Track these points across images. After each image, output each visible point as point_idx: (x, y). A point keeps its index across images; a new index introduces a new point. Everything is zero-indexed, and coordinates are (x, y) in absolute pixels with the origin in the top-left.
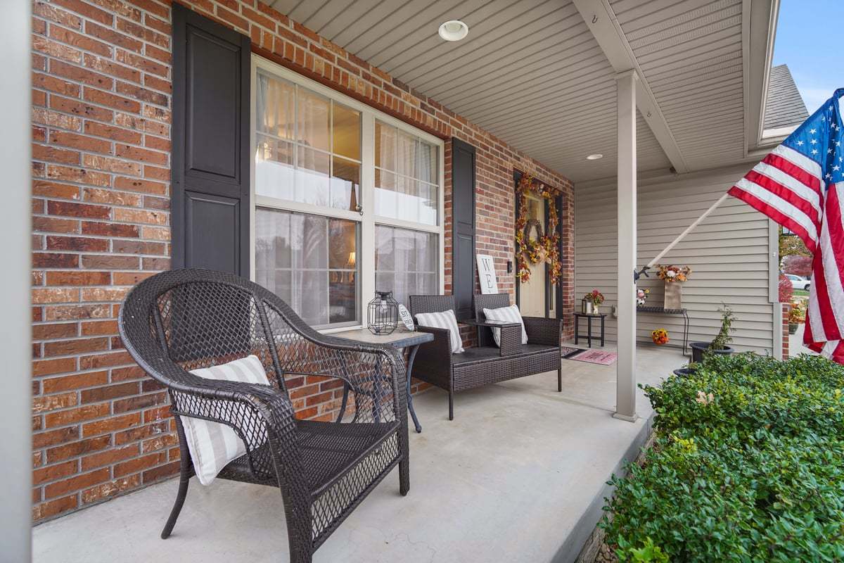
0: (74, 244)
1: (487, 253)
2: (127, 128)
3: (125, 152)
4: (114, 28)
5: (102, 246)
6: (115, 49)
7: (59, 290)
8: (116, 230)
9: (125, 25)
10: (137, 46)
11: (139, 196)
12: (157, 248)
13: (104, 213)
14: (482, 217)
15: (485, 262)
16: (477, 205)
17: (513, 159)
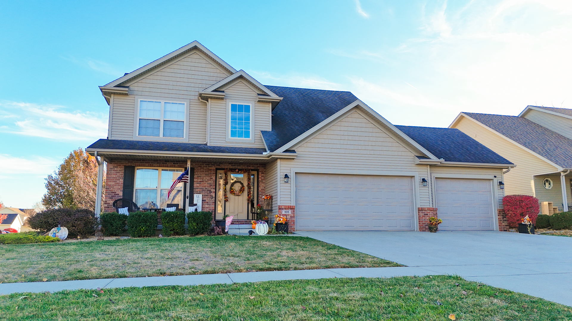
0: (113, 196)
1: (200, 194)
2: (119, 182)
3: (118, 185)
4: (118, 171)
5: (115, 196)
6: (118, 174)
7: (111, 201)
8: (117, 194)
10: (120, 173)
11: (119, 190)
12: (121, 196)
13: (116, 193)
14: (197, 184)
15: (197, 196)
16: (195, 182)
17: (215, 166)
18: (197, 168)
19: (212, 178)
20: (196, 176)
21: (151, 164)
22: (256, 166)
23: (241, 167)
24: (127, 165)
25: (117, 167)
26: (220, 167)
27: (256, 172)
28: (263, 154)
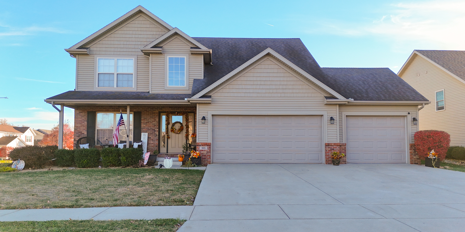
0: (80, 135)
1: (146, 132)
2: (84, 124)
3: (84, 127)
5: (82, 135)
6: (83, 118)
7: (78, 139)
8: (83, 134)
9: (84, 115)
10: (84, 117)
11: (84, 130)
12: (86, 135)
13: (82, 132)
14: (144, 125)
15: (144, 134)
16: (142, 123)
17: (158, 110)
18: (143, 112)
19: (156, 120)
20: (143, 118)
21: (107, 110)
22: (192, 109)
23: (180, 110)
24: (90, 111)
25: (82, 112)
26: (162, 111)
27: (193, 113)
28: (185, 100)
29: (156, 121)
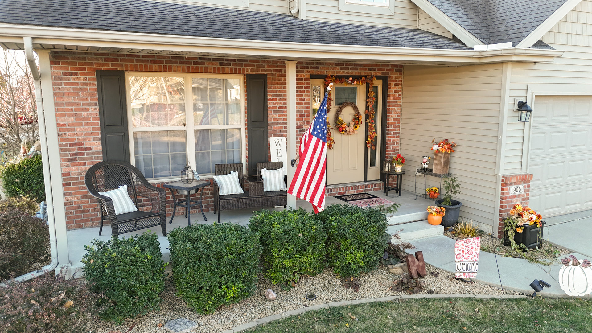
0: (76, 154)
2: (87, 117)
3: (87, 124)
4: (80, 86)
5: (83, 154)
6: (80, 93)
7: (73, 168)
8: (86, 149)
9: (84, 84)
10: (86, 89)
11: (92, 137)
12: (98, 153)
13: (82, 144)
14: (275, 115)
15: (277, 141)
16: (270, 108)
17: (310, 70)
18: (273, 75)
19: (304, 100)
20: (272, 94)
21: (165, 67)
22: (386, 68)
23: (359, 71)
24: (103, 68)
25: (76, 74)
26: (319, 73)
27: (382, 80)
28: (475, 50)
29: (303, 102)
